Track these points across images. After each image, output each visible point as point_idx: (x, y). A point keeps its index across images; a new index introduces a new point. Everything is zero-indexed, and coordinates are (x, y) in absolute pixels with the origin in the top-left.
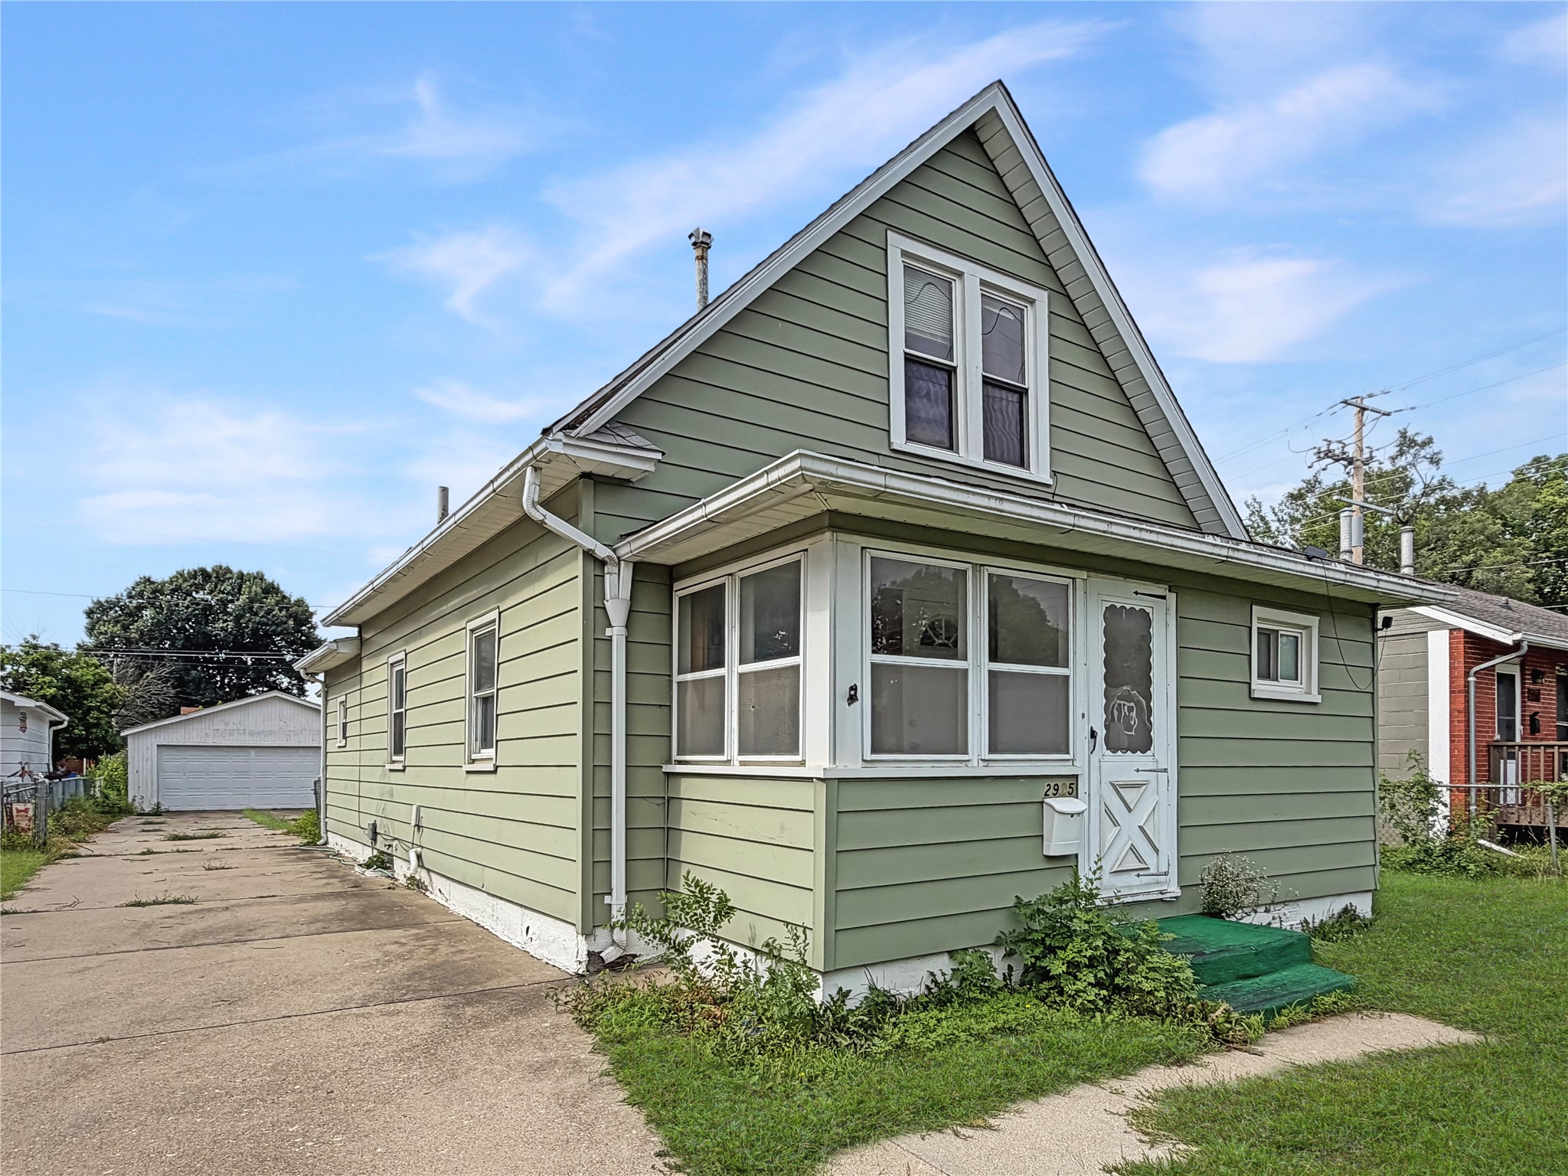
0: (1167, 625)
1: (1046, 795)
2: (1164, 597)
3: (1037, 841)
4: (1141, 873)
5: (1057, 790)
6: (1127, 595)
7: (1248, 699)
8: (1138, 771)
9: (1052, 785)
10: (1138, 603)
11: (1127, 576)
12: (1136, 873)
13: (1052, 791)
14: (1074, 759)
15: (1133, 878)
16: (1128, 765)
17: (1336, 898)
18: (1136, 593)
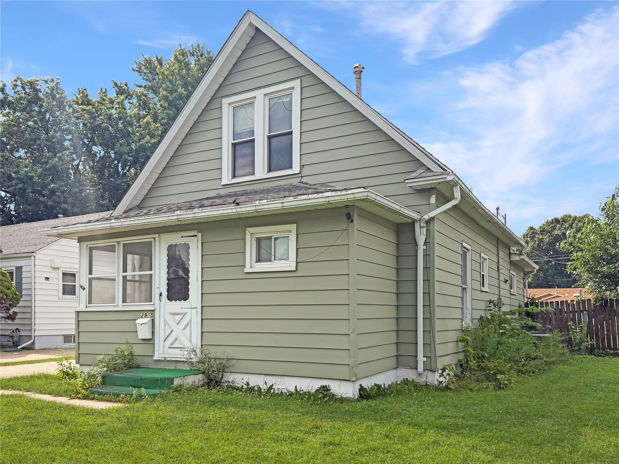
0: (197, 247)
1: (142, 317)
2: (196, 236)
3: (134, 334)
4: (182, 349)
5: (146, 315)
8: (182, 308)
9: (144, 313)
12: (180, 349)
13: (144, 316)
14: (154, 304)
15: (178, 351)
16: (177, 306)
17: (315, 380)
18: (182, 237)
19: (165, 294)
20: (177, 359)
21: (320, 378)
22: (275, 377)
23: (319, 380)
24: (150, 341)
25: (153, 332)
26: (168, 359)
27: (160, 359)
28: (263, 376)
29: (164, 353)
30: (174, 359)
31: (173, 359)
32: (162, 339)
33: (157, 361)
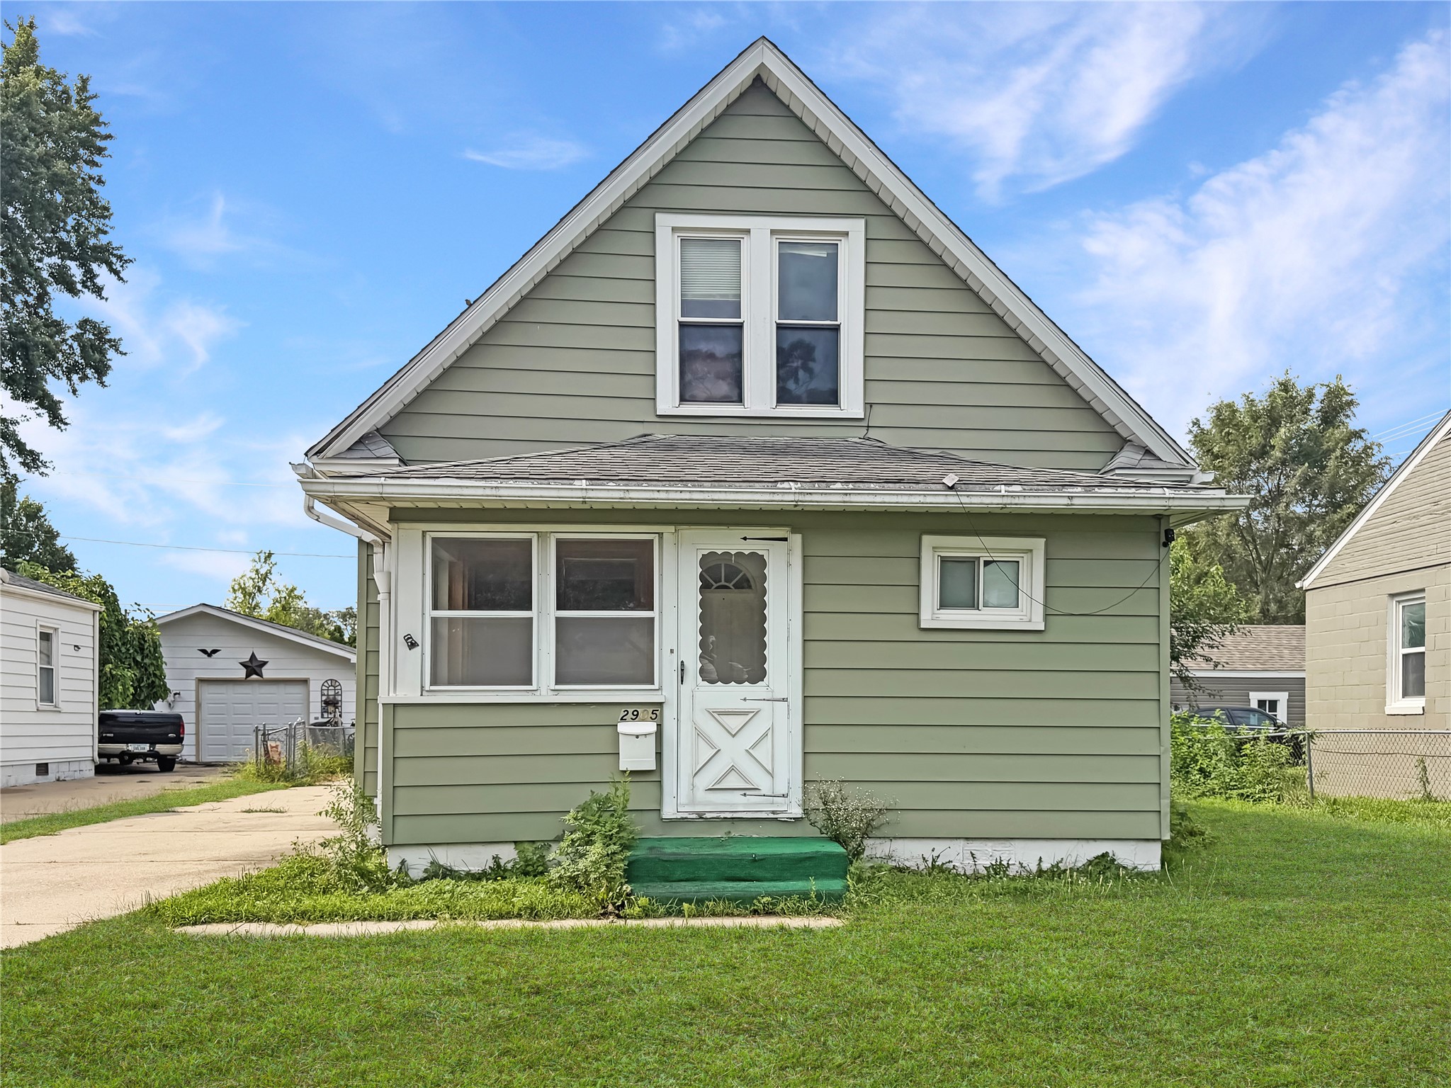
0: (789, 565)
1: (622, 719)
2: (785, 539)
3: (611, 758)
4: (748, 792)
5: (637, 715)
6: (729, 542)
7: (919, 631)
8: (745, 699)
9: (631, 711)
10: (747, 548)
11: (728, 524)
12: (743, 792)
13: (630, 715)
14: (660, 689)
15: (737, 797)
16: (731, 694)
17: (1084, 843)
18: (745, 539)
19: (693, 665)
20: (735, 815)
21: (1095, 840)
22: (990, 844)
23: (1092, 843)
24: (651, 777)
25: (659, 755)
26: (708, 815)
27: (685, 815)
28: (962, 842)
29: (693, 803)
30: (729, 815)
31: (722, 815)
32: (686, 771)
33: (671, 821)
